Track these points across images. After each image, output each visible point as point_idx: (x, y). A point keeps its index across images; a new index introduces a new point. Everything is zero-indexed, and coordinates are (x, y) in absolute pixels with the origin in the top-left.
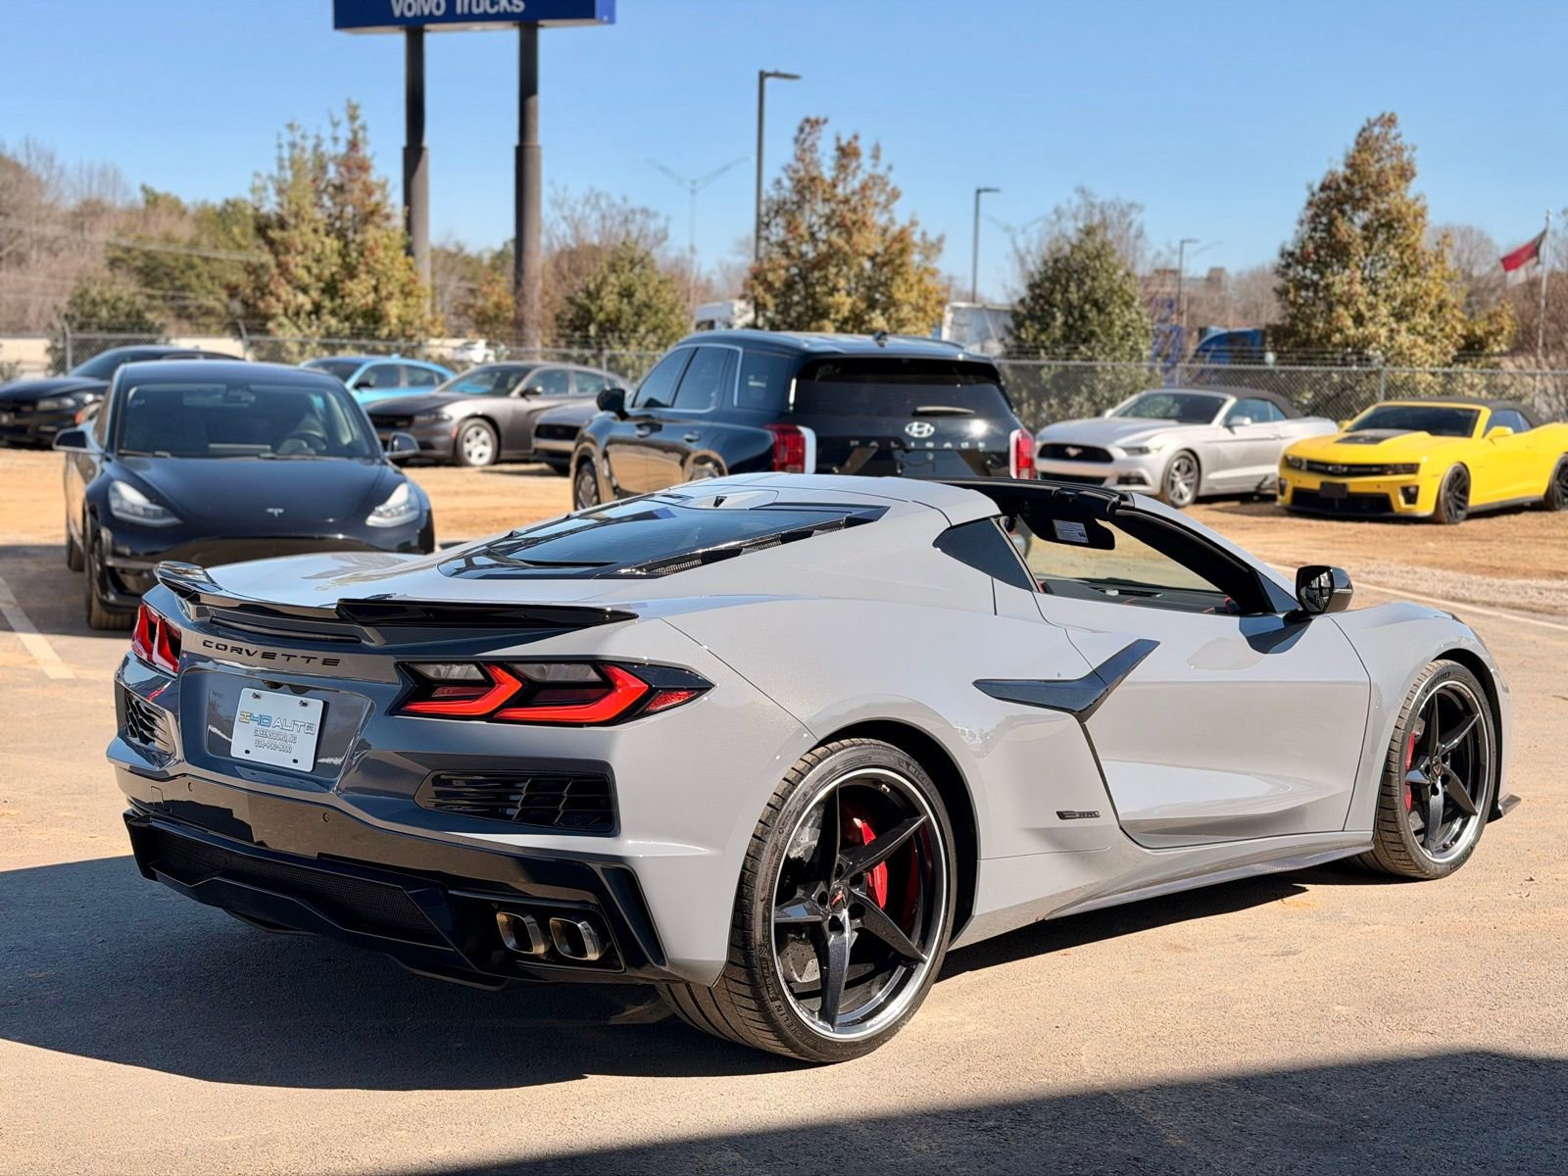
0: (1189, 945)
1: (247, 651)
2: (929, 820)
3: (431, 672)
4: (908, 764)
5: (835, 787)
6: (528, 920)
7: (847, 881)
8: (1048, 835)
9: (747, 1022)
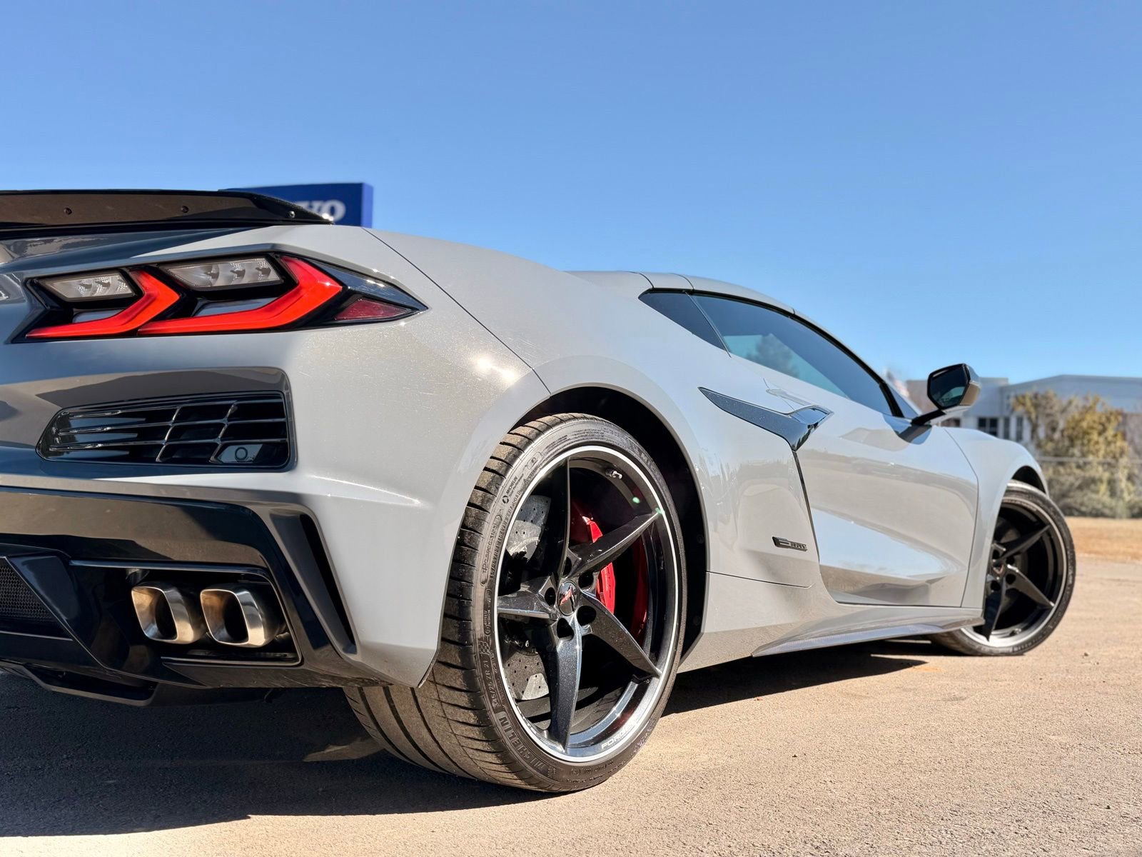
2: (661, 517)
4: (641, 452)
6: (172, 594)
7: (576, 580)
8: (763, 560)
9: (463, 741)
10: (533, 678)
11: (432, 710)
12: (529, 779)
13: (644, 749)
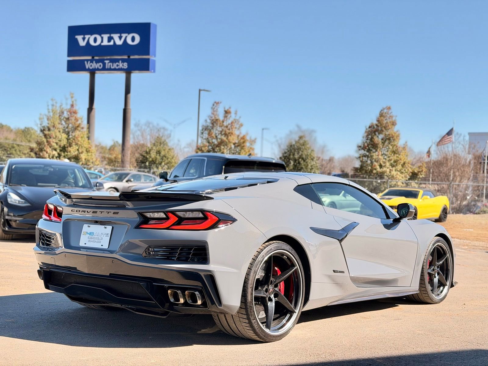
1: (87, 211)
2: (297, 268)
3: (148, 215)
4: (292, 250)
5: (272, 255)
6: (179, 292)
7: (273, 286)
8: (330, 277)
9: (245, 327)
10: (261, 312)
11: (237, 319)
12: (260, 338)
13: (291, 332)
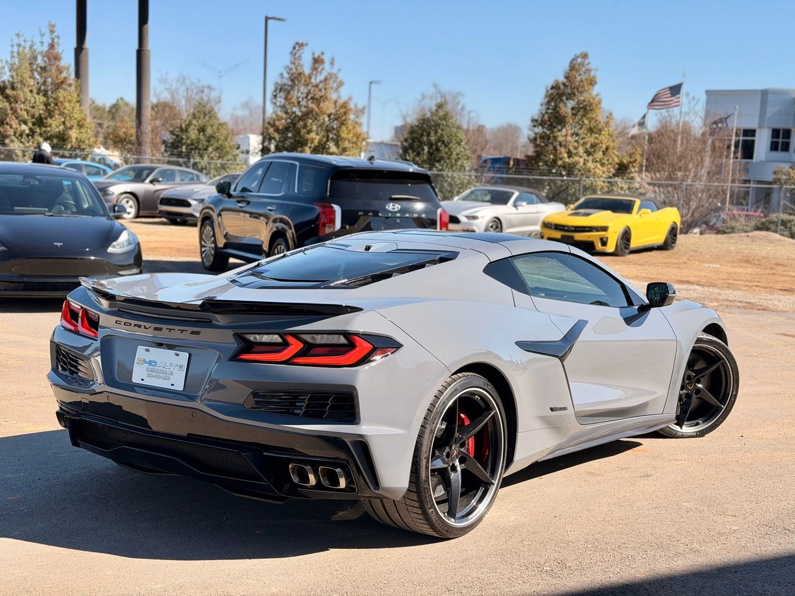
0: (598, 473)
1: (145, 326)
2: (496, 412)
3: (251, 338)
4: (488, 385)
5: (457, 398)
7: (458, 445)
8: (544, 419)
9: (415, 520)
10: (439, 488)
12: (439, 533)
